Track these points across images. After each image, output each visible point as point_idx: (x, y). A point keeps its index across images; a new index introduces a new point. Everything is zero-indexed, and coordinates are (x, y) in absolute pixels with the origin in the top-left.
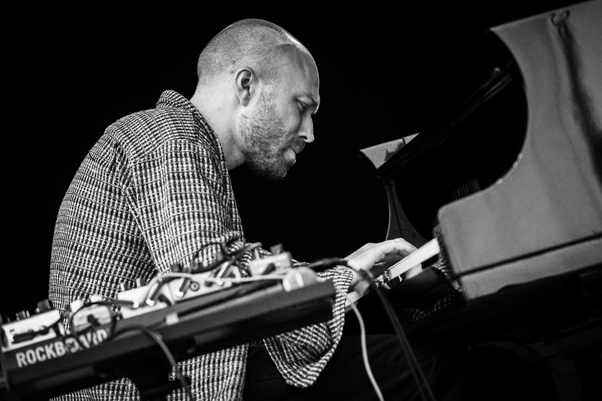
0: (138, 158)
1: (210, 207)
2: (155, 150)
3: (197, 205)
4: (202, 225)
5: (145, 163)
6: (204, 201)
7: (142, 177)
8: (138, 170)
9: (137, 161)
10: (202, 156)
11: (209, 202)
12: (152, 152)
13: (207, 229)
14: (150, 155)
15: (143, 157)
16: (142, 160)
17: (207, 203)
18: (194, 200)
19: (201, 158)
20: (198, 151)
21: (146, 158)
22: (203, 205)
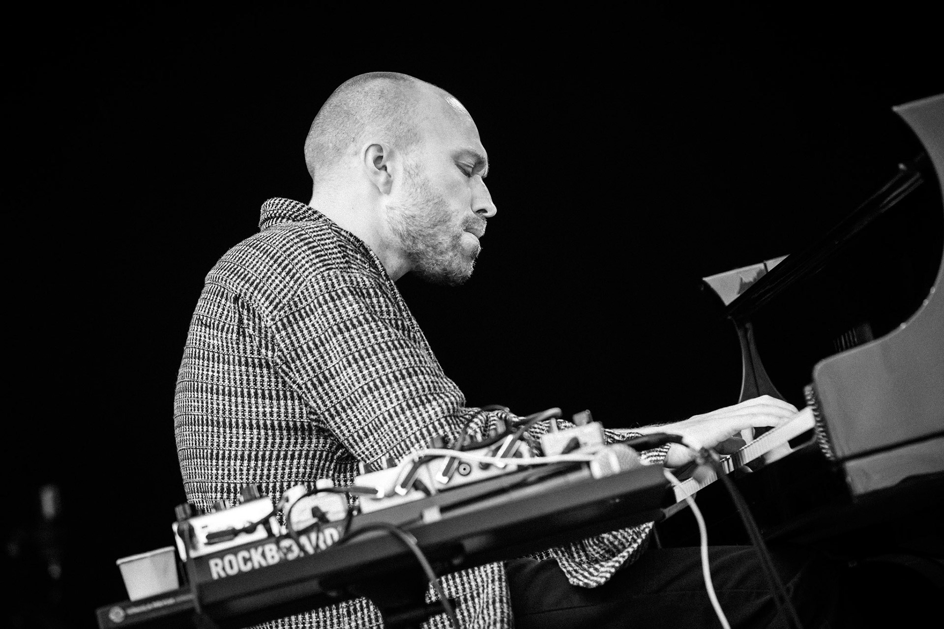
0: (275, 312)
1: (405, 359)
2: (297, 295)
3: (387, 361)
4: (406, 390)
5: (287, 317)
6: (394, 352)
7: (290, 338)
8: (282, 330)
9: (276, 316)
10: (365, 288)
11: (401, 351)
12: (292, 298)
13: (414, 393)
14: (291, 303)
15: (282, 308)
16: (282, 313)
17: (398, 353)
18: (381, 356)
19: (364, 291)
20: (358, 283)
21: (287, 309)
22: (394, 359)
